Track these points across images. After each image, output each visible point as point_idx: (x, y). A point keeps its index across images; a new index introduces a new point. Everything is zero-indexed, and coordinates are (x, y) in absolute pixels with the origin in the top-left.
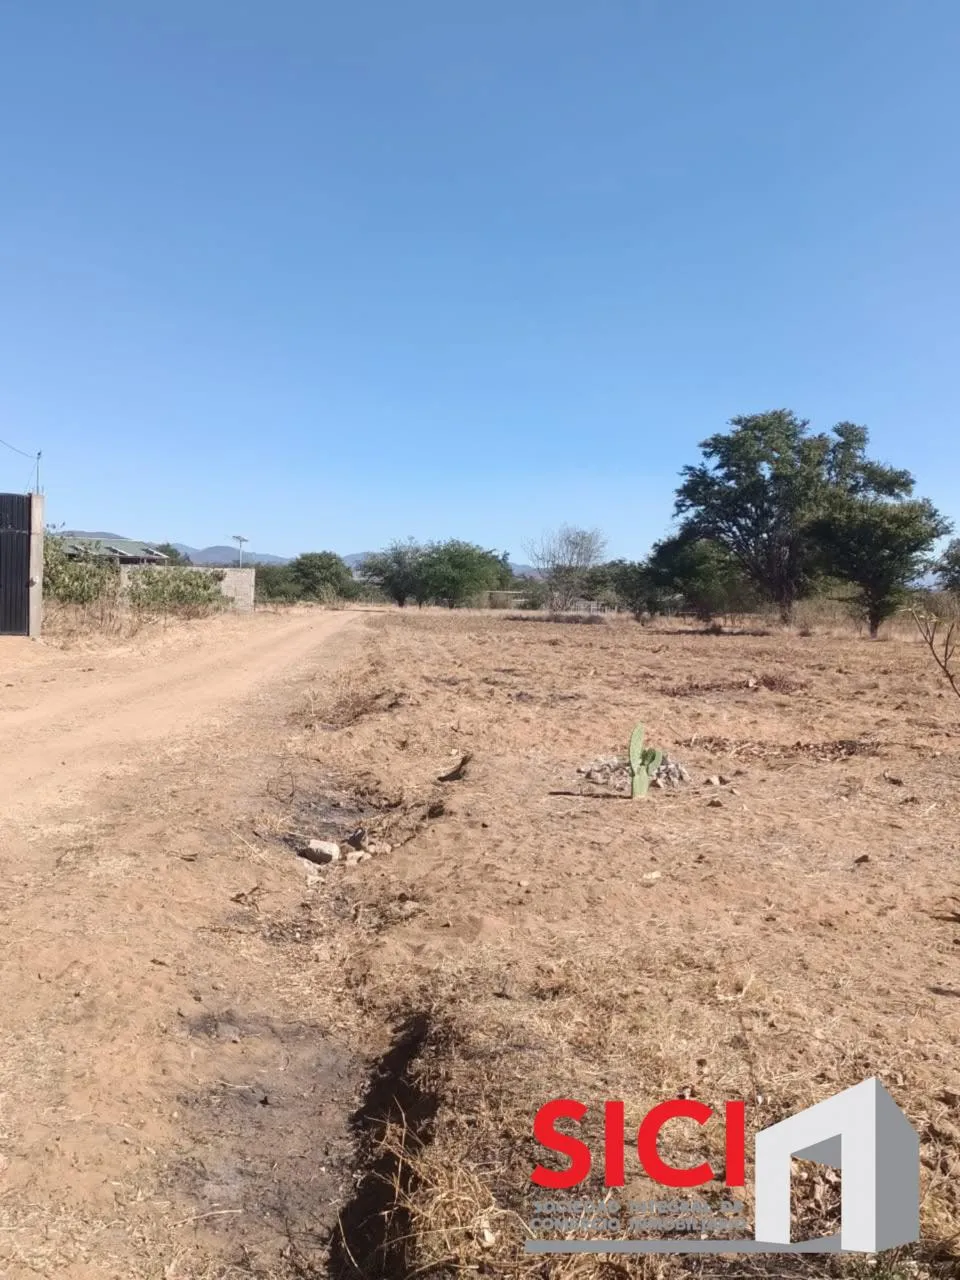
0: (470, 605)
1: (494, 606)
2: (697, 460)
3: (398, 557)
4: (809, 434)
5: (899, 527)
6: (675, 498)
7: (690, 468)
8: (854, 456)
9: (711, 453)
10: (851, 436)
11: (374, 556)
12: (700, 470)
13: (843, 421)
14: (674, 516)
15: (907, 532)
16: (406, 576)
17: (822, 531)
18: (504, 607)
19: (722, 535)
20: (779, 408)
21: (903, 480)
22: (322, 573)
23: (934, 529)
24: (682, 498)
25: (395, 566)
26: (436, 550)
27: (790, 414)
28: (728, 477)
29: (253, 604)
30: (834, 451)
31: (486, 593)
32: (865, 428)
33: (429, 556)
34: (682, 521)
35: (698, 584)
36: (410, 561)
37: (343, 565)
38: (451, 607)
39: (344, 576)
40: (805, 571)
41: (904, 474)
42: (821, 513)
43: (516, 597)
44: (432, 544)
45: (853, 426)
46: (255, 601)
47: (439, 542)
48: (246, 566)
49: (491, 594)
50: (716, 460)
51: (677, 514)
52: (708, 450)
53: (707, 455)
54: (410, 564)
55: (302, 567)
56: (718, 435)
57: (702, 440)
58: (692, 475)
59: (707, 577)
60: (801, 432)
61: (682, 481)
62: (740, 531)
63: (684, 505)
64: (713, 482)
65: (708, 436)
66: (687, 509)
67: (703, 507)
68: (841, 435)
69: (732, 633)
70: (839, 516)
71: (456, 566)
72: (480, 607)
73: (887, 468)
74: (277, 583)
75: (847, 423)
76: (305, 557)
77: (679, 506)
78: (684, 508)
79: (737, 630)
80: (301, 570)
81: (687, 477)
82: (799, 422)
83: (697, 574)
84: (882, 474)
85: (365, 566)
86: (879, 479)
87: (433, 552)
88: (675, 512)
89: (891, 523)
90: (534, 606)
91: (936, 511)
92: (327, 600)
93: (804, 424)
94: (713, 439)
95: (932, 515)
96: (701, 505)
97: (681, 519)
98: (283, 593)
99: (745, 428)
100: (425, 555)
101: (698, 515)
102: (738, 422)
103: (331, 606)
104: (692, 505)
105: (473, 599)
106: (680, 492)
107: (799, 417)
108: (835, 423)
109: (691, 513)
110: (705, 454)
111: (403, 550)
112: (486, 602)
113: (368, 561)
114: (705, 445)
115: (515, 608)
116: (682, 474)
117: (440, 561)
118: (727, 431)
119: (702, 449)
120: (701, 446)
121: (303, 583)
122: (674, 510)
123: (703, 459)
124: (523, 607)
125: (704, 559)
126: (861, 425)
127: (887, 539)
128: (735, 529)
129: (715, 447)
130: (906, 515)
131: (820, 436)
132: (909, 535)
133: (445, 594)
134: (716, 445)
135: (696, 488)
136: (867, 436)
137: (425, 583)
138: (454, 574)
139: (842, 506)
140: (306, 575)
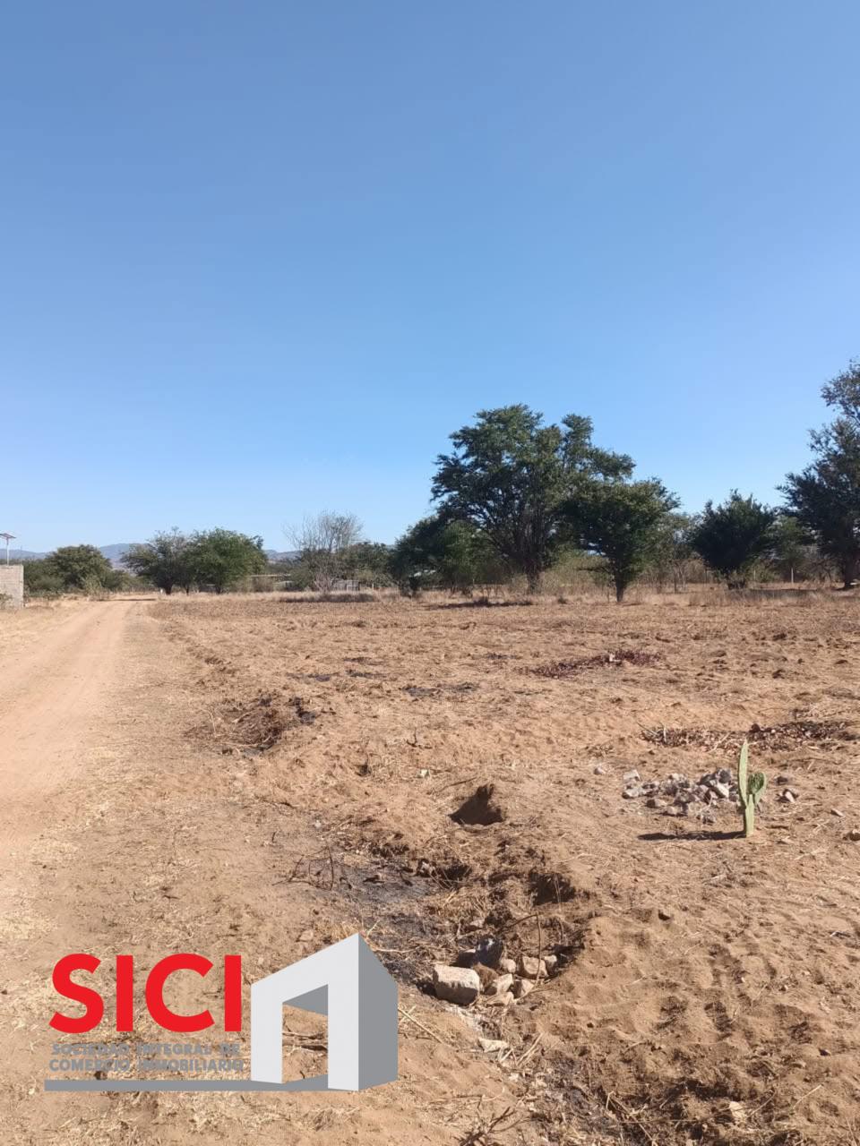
0: (234, 590)
1: (258, 589)
2: (449, 450)
3: (164, 548)
4: (544, 424)
5: (638, 504)
6: (432, 484)
7: (444, 458)
8: (583, 444)
9: (461, 444)
10: (579, 427)
11: (139, 547)
12: (453, 460)
13: (571, 413)
14: (431, 500)
15: (644, 508)
16: (172, 564)
17: (570, 509)
18: (269, 590)
19: (473, 516)
20: (516, 403)
21: (625, 464)
22: (80, 566)
23: (665, 504)
24: (437, 484)
25: (161, 556)
26: (202, 539)
27: (526, 407)
28: (475, 465)
29: (22, 599)
30: (565, 440)
31: (249, 578)
32: (588, 419)
33: (195, 545)
34: (439, 505)
35: (450, 561)
36: (176, 550)
37: (101, 557)
38: (219, 592)
39: (104, 567)
40: (547, 545)
41: (626, 458)
42: (569, 494)
43: (278, 579)
44: (198, 533)
45: (579, 418)
46: (24, 597)
47: (204, 532)
48: (14, 562)
49: (254, 578)
50: (463, 450)
51: (434, 499)
52: (457, 441)
53: (457, 445)
54: (176, 554)
55: (60, 561)
56: (467, 428)
57: (451, 432)
58: (446, 464)
59: (457, 554)
60: (537, 424)
61: (436, 470)
62: (490, 513)
63: (440, 491)
64: (463, 470)
65: (457, 429)
66: (442, 495)
67: (455, 493)
68: (569, 426)
69: (497, 605)
70: (586, 496)
71: (223, 553)
72: (244, 591)
73: (610, 454)
74: (37, 577)
75: (574, 415)
76: (62, 551)
77: (436, 492)
78: (439, 494)
79: (501, 601)
80: (59, 564)
81: (442, 466)
82: (534, 415)
83: (448, 552)
84: (608, 460)
85: (131, 558)
86: (606, 464)
87: (198, 541)
88: (432, 497)
89: (631, 500)
90: (299, 588)
91: (664, 488)
92: (93, 592)
93: (538, 417)
94: (461, 431)
95: (662, 492)
96: (454, 490)
97: (437, 503)
98: (46, 587)
99: (490, 421)
100: (191, 544)
101: (451, 499)
102: (482, 415)
103: (97, 598)
104: (446, 491)
105: (238, 584)
106: (436, 480)
107: (534, 409)
108: (564, 415)
109: (445, 497)
110: (455, 444)
111: (167, 541)
112: (250, 587)
113: (134, 551)
114: (455, 436)
115: (277, 590)
116: (437, 463)
117: (204, 549)
118: (473, 423)
119: (453, 440)
120: (451, 437)
121: (62, 576)
122: (431, 495)
123: (453, 449)
124: (287, 589)
125: (454, 537)
126: (586, 417)
127: (628, 514)
128: (485, 511)
129: (464, 438)
130: (643, 493)
131: (553, 427)
132: (646, 509)
133: (211, 581)
134: (466, 437)
135: (450, 476)
136: (591, 425)
137: (193, 569)
138: (221, 561)
139: (587, 488)
140: (64, 569)
